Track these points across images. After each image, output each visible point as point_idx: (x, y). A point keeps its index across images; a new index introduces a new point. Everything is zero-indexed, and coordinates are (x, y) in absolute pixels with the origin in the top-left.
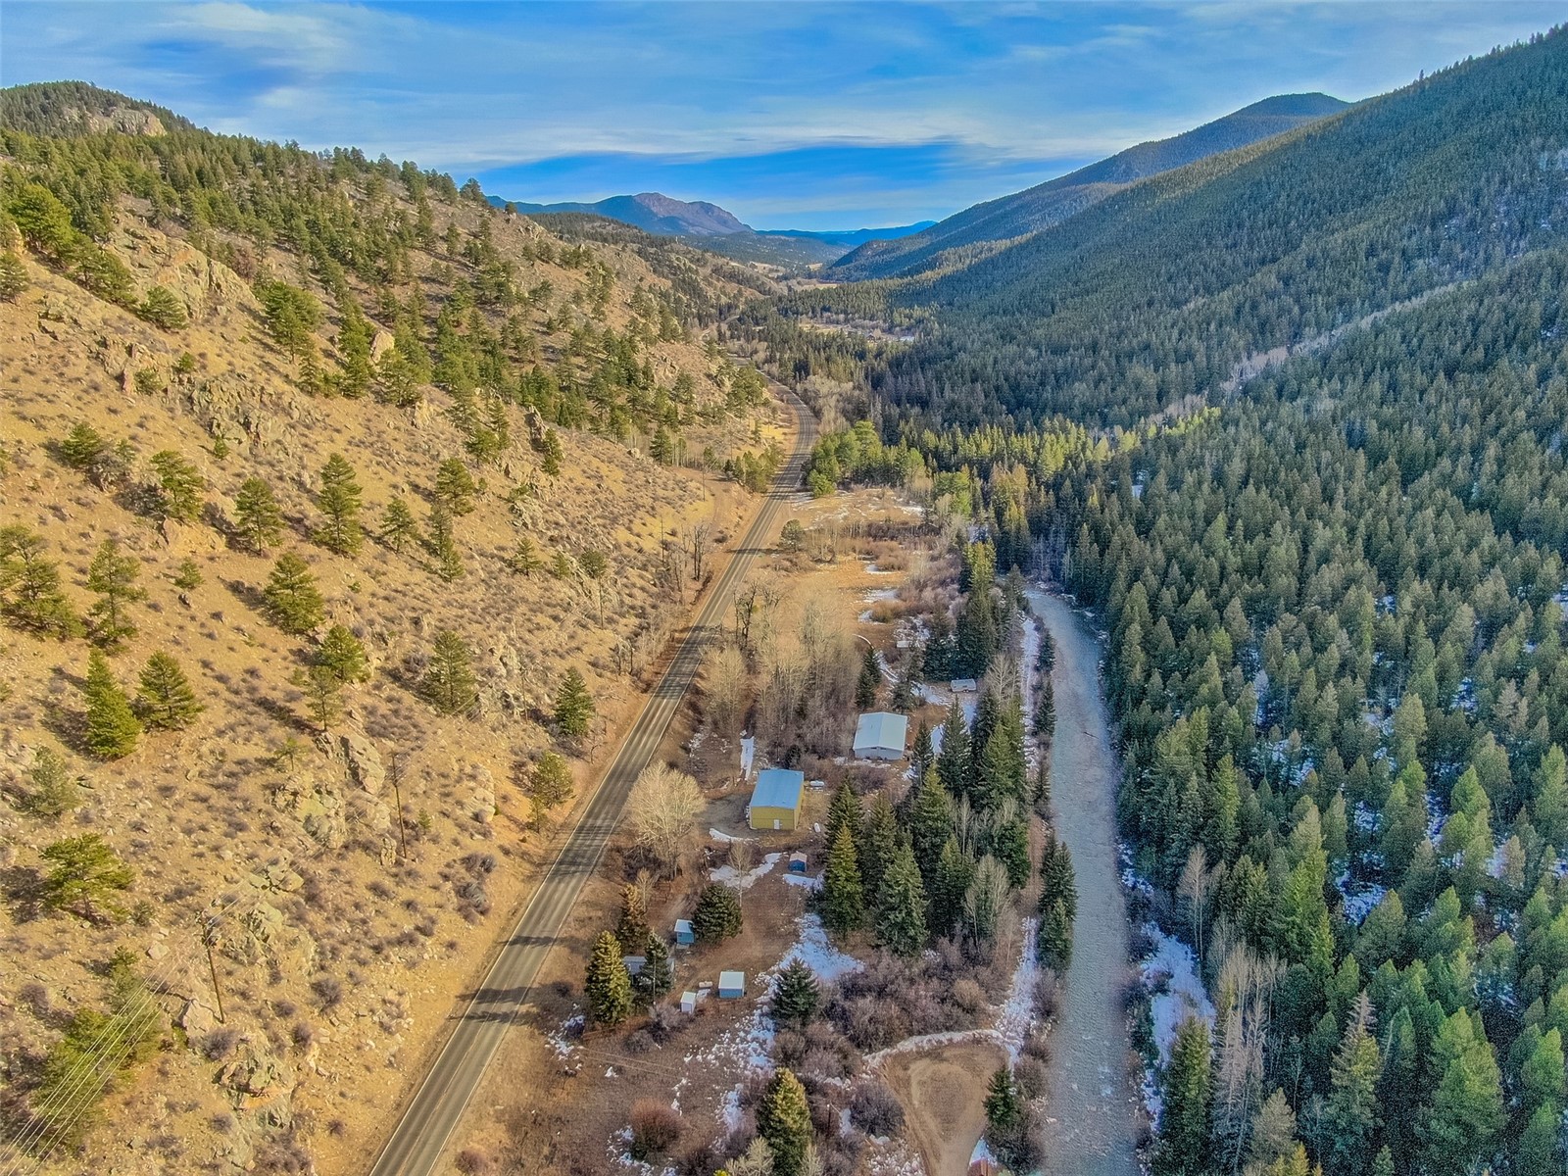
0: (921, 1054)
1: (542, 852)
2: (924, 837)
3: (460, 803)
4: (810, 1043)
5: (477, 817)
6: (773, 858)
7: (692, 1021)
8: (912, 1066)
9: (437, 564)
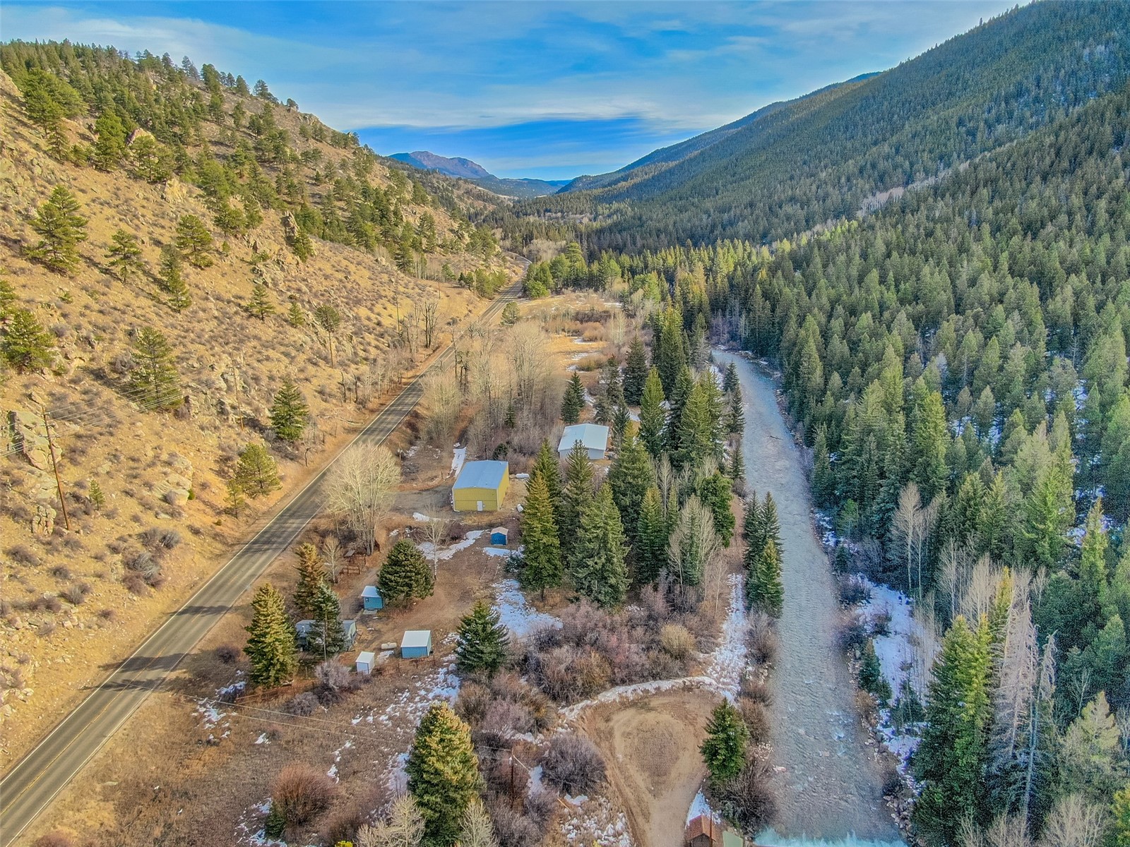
0: (625, 705)
1: (237, 535)
2: (625, 495)
3: (149, 486)
4: (495, 694)
5: (166, 499)
6: (473, 536)
7: (367, 681)
8: (615, 717)
9: (165, 297)
